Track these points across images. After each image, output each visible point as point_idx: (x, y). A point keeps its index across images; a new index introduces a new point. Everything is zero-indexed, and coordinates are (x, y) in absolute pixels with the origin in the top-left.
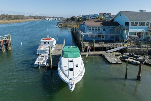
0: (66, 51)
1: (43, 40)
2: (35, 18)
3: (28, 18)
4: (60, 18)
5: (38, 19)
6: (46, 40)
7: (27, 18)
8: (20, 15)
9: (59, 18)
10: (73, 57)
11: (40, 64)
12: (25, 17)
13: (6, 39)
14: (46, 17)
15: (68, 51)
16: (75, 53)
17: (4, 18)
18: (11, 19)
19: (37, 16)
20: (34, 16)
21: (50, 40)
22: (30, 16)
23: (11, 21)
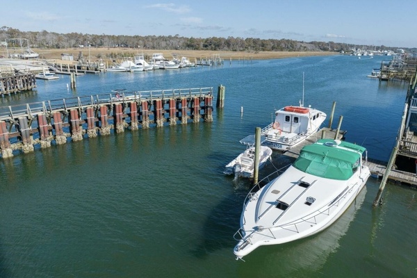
0: (309, 153)
1: (285, 110)
2: (325, 49)
3: (305, 47)
4: (403, 51)
5: (333, 50)
6: (292, 111)
7: (302, 48)
8: (288, 41)
9: (400, 52)
10: (321, 173)
11: (237, 169)
12: (299, 45)
13: (206, 96)
14: (358, 47)
15: (316, 154)
16: (333, 165)
17: (249, 48)
18: (264, 50)
19: (332, 43)
20: (323, 43)
21: (302, 112)
22: (312, 43)
23: (261, 54)
